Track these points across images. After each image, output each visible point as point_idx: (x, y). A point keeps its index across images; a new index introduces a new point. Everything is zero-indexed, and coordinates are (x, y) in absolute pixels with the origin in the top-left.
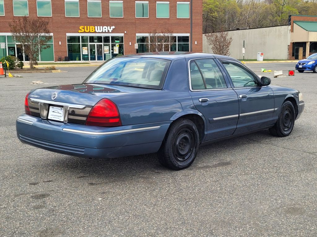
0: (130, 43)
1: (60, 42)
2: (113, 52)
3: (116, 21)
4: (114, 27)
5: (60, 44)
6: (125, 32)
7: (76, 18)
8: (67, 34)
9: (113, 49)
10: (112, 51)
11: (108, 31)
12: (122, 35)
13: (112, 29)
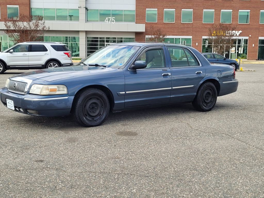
0: (253, 45)
1: (197, 43)
2: (238, 53)
3: (243, 27)
4: (241, 32)
5: (197, 45)
6: (250, 36)
7: (211, 24)
8: (203, 37)
9: (238, 50)
10: (238, 51)
11: (236, 34)
12: (247, 38)
13: (239, 33)
